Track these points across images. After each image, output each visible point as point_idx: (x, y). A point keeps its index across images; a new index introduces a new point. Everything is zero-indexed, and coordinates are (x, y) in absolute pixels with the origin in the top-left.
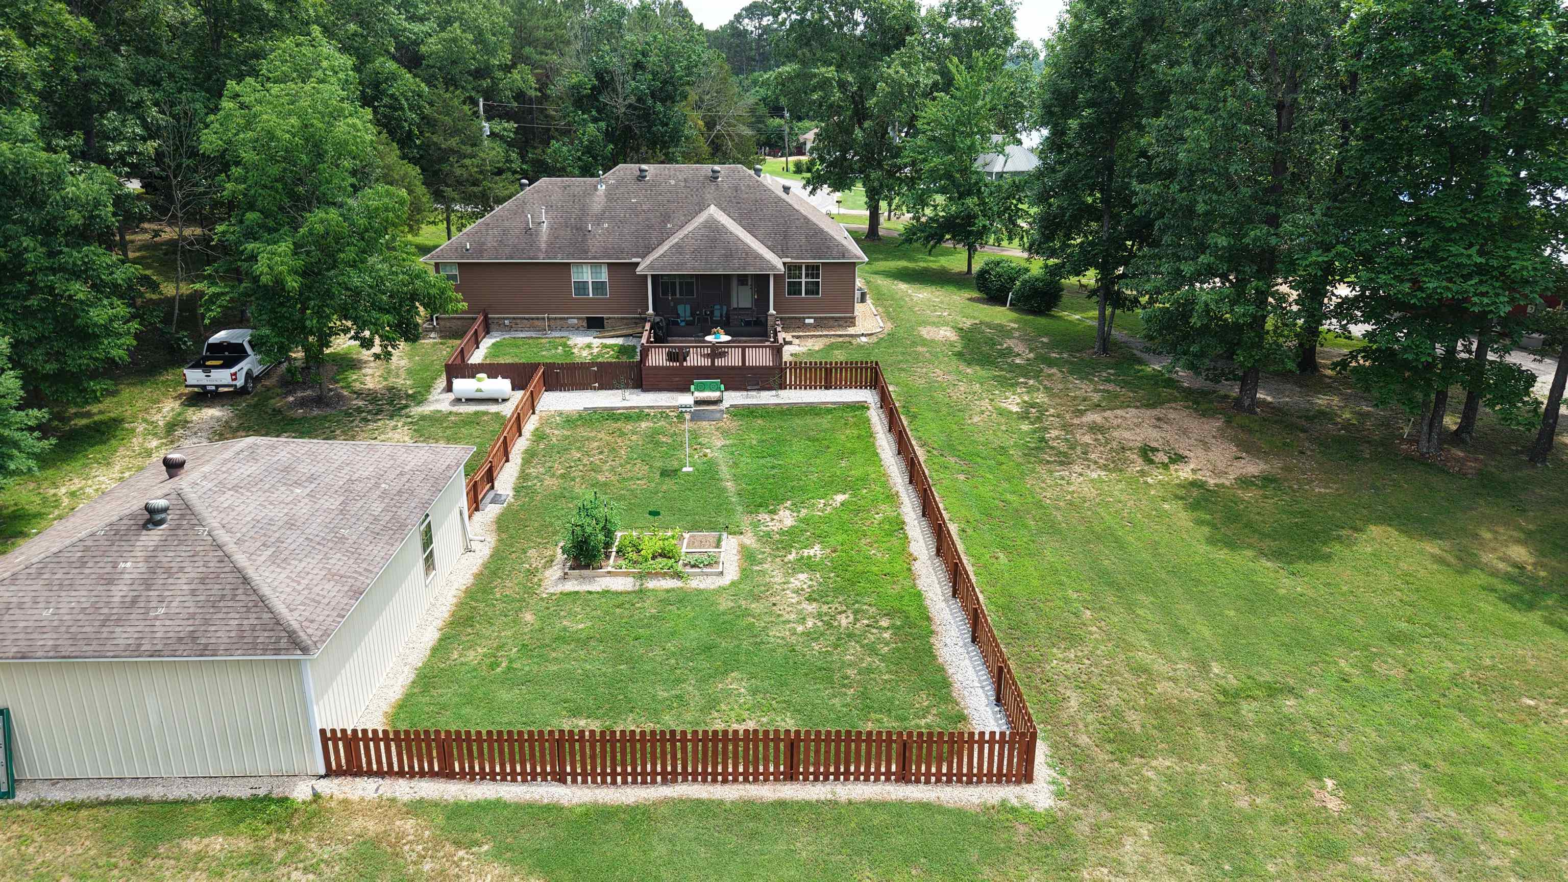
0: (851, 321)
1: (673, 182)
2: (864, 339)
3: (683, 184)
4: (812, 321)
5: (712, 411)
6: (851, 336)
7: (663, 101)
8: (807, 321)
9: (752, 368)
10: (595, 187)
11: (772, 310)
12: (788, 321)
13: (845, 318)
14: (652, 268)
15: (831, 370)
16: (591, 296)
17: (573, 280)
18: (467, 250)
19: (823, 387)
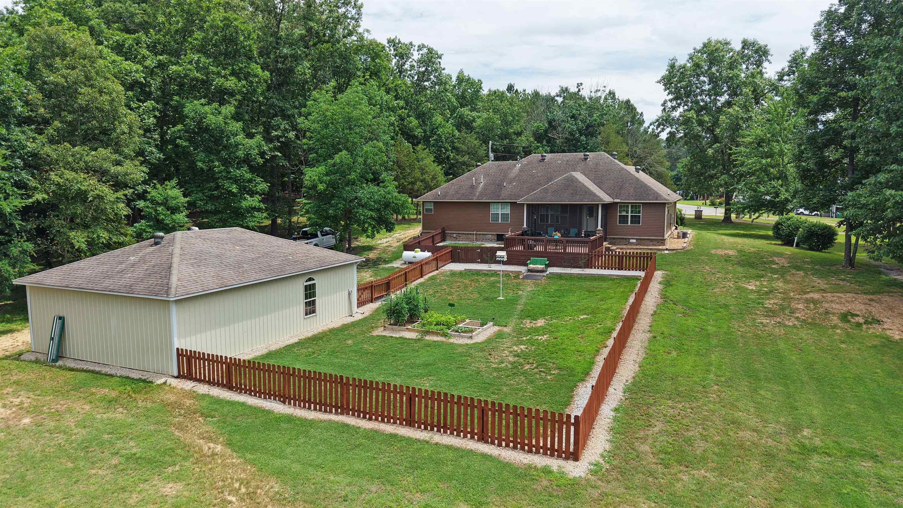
0: (662, 242)
1: (559, 162)
2: (667, 252)
3: (565, 163)
4: (634, 241)
5: (537, 276)
6: (656, 249)
7: (586, 136)
8: (631, 241)
10: (515, 166)
11: (599, 228)
12: (618, 240)
13: (657, 240)
14: (526, 200)
15: (623, 257)
16: (500, 222)
17: (491, 213)
18: (439, 195)
19: (617, 269)
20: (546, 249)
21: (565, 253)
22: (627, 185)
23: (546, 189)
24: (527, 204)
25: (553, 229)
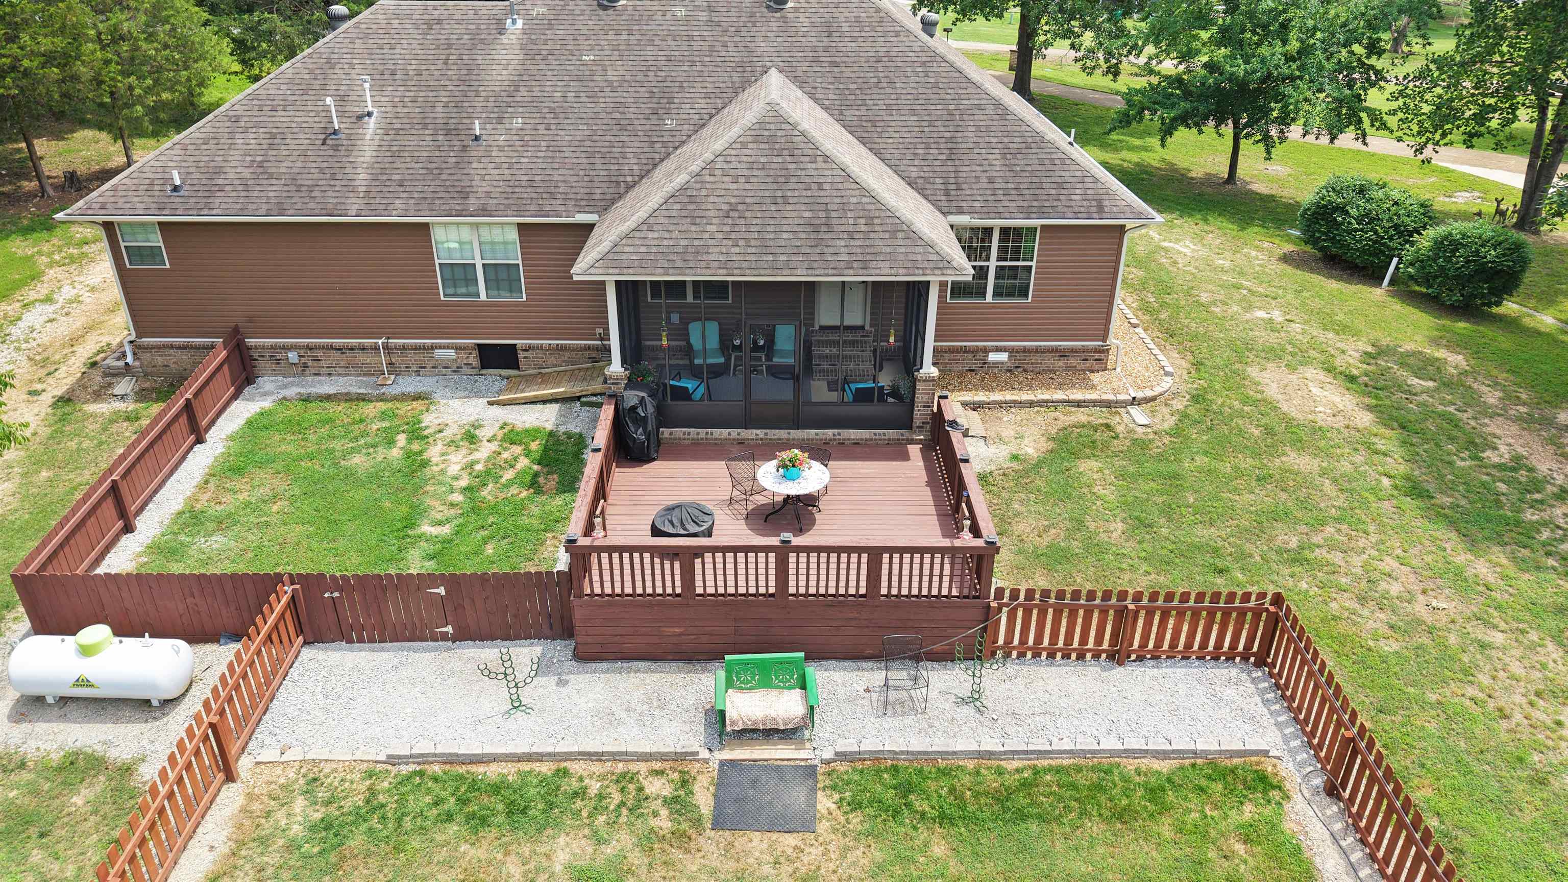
0: (1103, 361)
1: (680, 12)
2: (1139, 415)
4: (1003, 357)
5: (777, 770)
8: (993, 357)
9: (898, 601)
10: (500, 25)
12: (946, 357)
13: (1084, 350)
14: (616, 263)
16: (483, 297)
17: (437, 262)
18: (176, 189)
19: (1104, 656)
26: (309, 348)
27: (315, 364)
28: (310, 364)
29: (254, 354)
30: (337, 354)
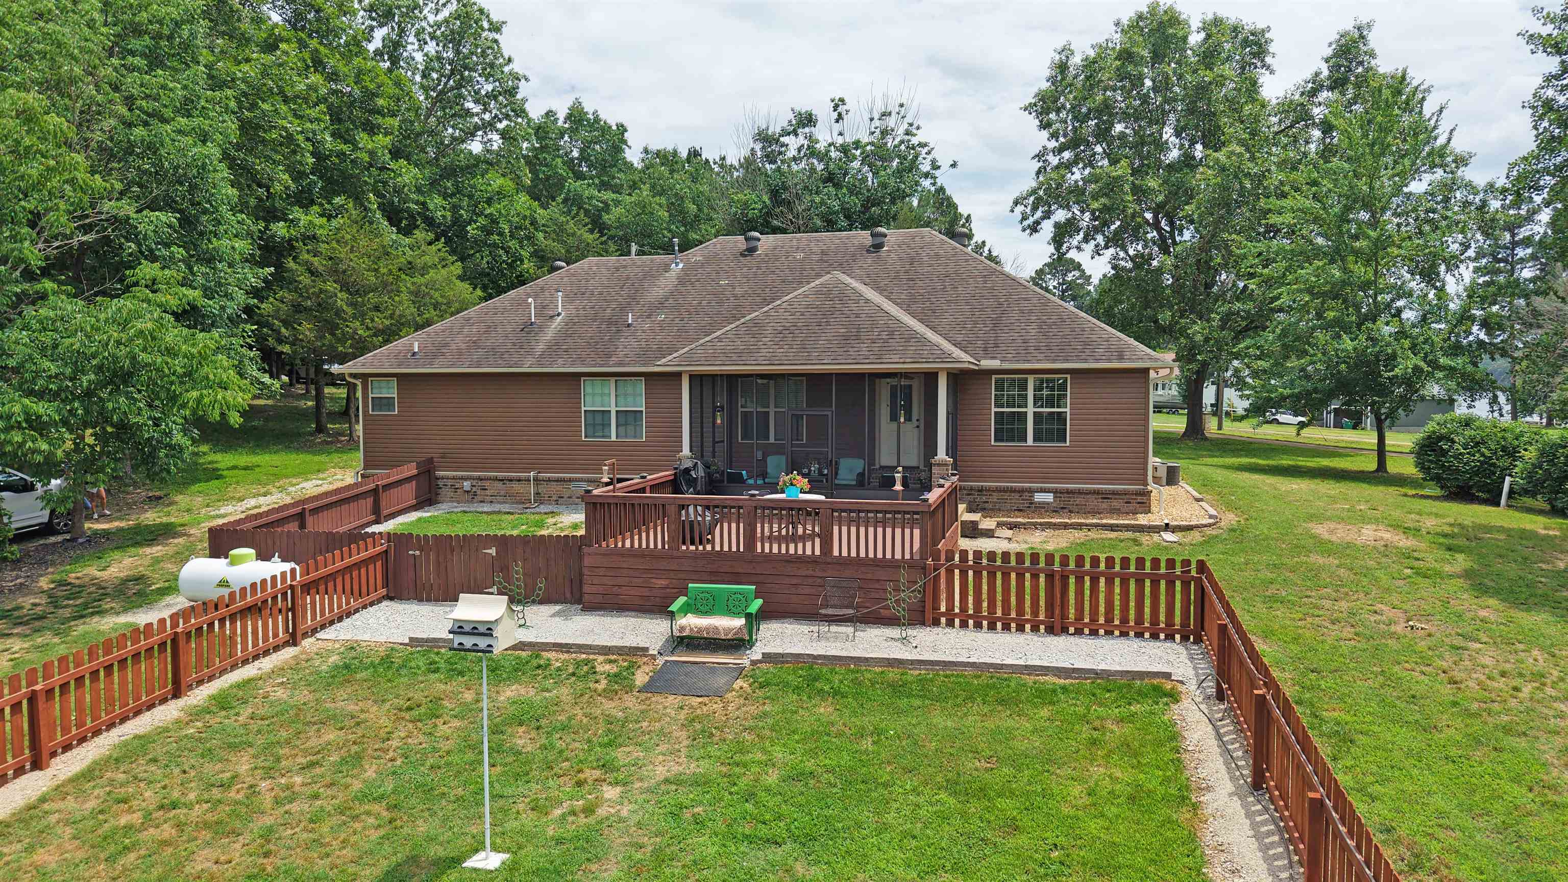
0: (1142, 503)
1: (800, 256)
2: (1168, 536)
3: (815, 257)
4: (1049, 498)
5: (713, 669)
6: (1141, 529)
8: (1039, 497)
9: (846, 562)
10: (667, 268)
11: (942, 455)
12: (995, 497)
13: (1126, 493)
14: (688, 359)
15: (1065, 579)
16: (614, 438)
17: (583, 409)
18: (414, 354)
19: (1042, 627)
20: (751, 539)
21: (826, 559)
22: (1015, 315)
23: (755, 322)
24: (692, 377)
25: (782, 460)
26: (480, 479)
27: (483, 492)
28: (479, 492)
29: (440, 483)
30: (500, 484)
